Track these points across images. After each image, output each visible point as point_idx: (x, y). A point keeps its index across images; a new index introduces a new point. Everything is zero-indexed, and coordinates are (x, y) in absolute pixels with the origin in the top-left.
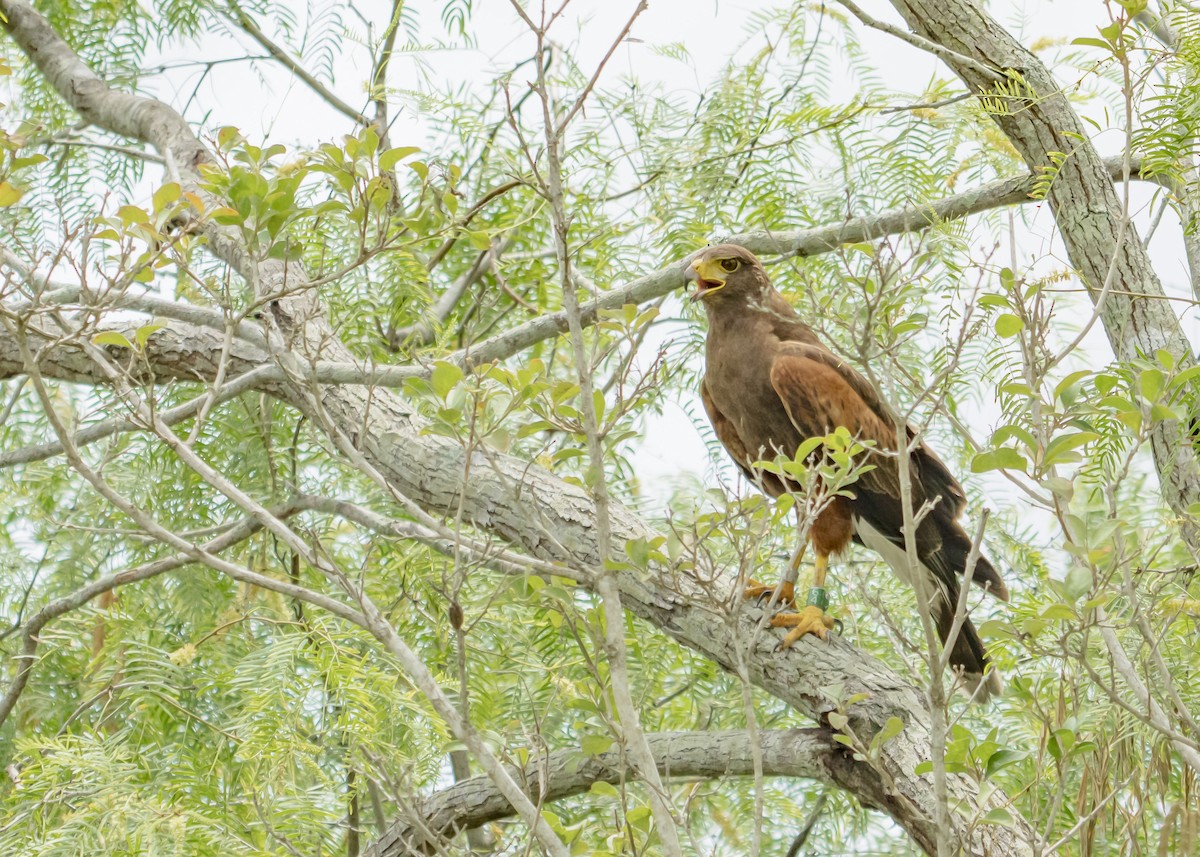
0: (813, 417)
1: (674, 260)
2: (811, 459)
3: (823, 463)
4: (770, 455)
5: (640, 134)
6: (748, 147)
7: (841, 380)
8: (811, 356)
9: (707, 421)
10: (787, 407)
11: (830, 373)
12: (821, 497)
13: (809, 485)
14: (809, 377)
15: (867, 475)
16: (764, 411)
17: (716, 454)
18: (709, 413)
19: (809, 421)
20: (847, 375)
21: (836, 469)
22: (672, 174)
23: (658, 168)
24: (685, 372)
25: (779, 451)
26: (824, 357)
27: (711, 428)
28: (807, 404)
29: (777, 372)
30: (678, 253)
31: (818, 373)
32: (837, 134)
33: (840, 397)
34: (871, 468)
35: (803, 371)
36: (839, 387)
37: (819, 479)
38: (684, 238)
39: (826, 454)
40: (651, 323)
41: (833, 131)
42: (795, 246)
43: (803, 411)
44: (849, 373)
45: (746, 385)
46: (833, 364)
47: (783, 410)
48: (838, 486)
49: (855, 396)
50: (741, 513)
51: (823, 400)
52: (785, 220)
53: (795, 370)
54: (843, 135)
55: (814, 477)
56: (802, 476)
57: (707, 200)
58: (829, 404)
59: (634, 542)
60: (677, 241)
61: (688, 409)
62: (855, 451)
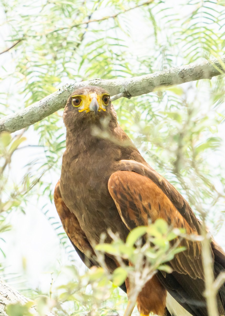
0: (138, 216)
1: (33, 102)
2: (139, 243)
3: (147, 246)
4: (109, 240)
5: (6, 12)
6: (87, 20)
7: (158, 189)
8: (136, 170)
9: (58, 218)
10: (118, 208)
11: (150, 183)
12: (146, 270)
13: (138, 262)
14: (137, 186)
15: (180, 254)
16: (101, 210)
17: (64, 243)
18: (59, 212)
19: (134, 218)
20: (162, 185)
21: (157, 250)
22: (30, 41)
23: (20, 36)
24: (42, 184)
25: (115, 237)
26: (146, 171)
27: (61, 224)
28: (133, 206)
29: (113, 182)
30: (35, 98)
31: (143, 184)
32: (150, 10)
33: (158, 201)
34: (182, 249)
35: (132, 182)
36: (157, 194)
37: (145, 258)
38: (40, 87)
39: (150, 240)
40: (16, 149)
41: (146, 8)
42: (122, 90)
43: (130, 211)
44: (163, 184)
45: (90, 191)
46: (152, 177)
47: (115, 208)
48: (159, 262)
49: (168, 201)
50: (90, 282)
51: (145, 203)
52: (113, 74)
53: (126, 181)
54: (153, 12)
55: (140, 257)
56: (133, 255)
57: (55, 58)
58: (150, 206)
59: (12, 306)
60: (36, 89)
61: (45, 210)
62: (171, 237)
